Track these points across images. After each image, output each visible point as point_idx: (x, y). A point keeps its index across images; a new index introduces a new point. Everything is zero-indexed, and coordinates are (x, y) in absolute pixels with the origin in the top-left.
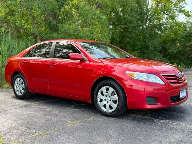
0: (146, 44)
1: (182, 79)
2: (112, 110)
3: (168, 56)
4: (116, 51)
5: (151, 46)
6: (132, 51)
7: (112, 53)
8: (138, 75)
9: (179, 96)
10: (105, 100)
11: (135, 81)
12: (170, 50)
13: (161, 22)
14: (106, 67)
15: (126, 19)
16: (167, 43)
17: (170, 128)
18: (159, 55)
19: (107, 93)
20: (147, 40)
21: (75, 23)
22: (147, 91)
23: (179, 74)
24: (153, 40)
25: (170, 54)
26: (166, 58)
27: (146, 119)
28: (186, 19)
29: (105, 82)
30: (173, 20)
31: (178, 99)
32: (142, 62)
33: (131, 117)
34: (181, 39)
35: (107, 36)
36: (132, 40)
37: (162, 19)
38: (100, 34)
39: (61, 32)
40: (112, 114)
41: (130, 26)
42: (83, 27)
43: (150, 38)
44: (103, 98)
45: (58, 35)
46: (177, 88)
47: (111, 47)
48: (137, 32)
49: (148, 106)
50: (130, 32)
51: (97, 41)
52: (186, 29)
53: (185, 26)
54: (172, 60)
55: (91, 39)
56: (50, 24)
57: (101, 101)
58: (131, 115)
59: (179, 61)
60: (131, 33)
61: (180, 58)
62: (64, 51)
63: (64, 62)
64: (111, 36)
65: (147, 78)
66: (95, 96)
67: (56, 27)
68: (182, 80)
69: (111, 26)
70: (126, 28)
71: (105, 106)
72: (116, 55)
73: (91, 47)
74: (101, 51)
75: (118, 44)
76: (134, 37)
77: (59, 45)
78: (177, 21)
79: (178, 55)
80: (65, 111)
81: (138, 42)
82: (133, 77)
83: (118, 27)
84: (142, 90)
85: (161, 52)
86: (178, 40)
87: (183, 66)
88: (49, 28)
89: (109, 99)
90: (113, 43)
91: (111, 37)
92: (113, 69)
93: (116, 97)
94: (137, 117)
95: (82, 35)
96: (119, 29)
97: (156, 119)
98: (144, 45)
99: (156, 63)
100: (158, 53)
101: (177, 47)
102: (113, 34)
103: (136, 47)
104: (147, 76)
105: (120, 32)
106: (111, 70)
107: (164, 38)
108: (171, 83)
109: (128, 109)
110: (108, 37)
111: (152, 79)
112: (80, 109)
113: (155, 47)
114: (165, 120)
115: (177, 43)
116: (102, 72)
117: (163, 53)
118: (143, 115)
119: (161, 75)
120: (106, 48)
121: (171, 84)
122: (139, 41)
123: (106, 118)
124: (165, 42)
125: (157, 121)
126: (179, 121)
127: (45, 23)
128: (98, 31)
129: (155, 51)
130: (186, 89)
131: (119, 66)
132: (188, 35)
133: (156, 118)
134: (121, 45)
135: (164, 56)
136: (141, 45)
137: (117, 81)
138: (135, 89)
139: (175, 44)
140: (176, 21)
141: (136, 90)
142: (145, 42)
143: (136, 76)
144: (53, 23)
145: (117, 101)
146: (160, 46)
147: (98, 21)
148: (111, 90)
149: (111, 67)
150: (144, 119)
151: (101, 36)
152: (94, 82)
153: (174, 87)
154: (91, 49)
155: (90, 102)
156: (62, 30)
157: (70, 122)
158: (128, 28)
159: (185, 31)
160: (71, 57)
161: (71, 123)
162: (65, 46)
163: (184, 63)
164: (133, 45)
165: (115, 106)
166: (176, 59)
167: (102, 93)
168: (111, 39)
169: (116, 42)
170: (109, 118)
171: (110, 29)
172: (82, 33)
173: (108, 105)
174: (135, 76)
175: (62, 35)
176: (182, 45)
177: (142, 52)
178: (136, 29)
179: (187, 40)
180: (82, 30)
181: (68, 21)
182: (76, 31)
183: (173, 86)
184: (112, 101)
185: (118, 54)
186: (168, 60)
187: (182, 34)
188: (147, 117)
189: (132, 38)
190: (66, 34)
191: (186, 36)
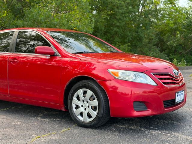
0: (138, 35)
1: (179, 78)
2: (91, 119)
3: (166, 51)
4: (101, 44)
5: (145, 37)
6: (120, 44)
7: (95, 47)
8: (123, 73)
9: (175, 100)
10: (82, 106)
11: (119, 81)
12: (168, 43)
13: (158, 8)
14: (83, 64)
15: (113, 3)
16: (165, 34)
17: (162, 141)
18: (155, 49)
19: (85, 97)
20: (139, 30)
21: (47, 7)
22: (134, 94)
23: (175, 73)
24: (147, 30)
25: (169, 48)
26: (164, 53)
27: (134, 130)
28: (188, 3)
29: (81, 83)
30: (172, 6)
31: (173, 103)
32: (133, 59)
33: (115, 127)
34: (182, 29)
35: (88, 24)
36: (122, 30)
37: (158, 4)
38: (79, 21)
39: (28, 19)
40: (91, 124)
41: (119, 12)
42: (57, 12)
43: (144, 28)
44: (80, 103)
45: (24, 22)
46: (171, 89)
47: (93, 39)
48: (127, 19)
49: (136, 114)
50: (118, 20)
51: (76, 30)
52: (188, 17)
53: (187, 12)
54: (171, 55)
55: (68, 28)
56: (14, 8)
57: (77, 107)
58: (115, 125)
59: (180, 56)
60: (120, 21)
61: (181, 53)
62: (32, 43)
63: (32, 58)
64: (94, 24)
65: (134, 78)
66: (69, 101)
67: (21, 12)
68: (178, 80)
69: (95, 12)
70: (114, 14)
71: (82, 114)
72: (99, 50)
73: (67, 39)
74: (80, 45)
75: (103, 34)
76: (124, 26)
77: (25, 35)
78: (177, 7)
79: (178, 49)
80: (30, 121)
81: (128, 33)
82: (117, 76)
83: (103, 13)
84: (128, 93)
85: (157, 45)
86: (179, 31)
87: (184, 62)
88: (12, 14)
89: (87, 104)
90: (96, 33)
91: (93, 26)
92: (93, 66)
93: (95, 103)
94: (123, 128)
95: (55, 23)
96: (104, 16)
97: (146, 130)
98: (136, 36)
99: (151, 59)
100: (154, 47)
101: (177, 39)
102: (96, 22)
103: (126, 38)
104: (135, 74)
105: (106, 19)
106: (90, 68)
107: (161, 28)
108: (164, 83)
109: (111, 117)
110: (90, 26)
111: (141, 79)
112: (50, 118)
113: (150, 39)
114: (157, 130)
115: (177, 34)
116: (79, 70)
117: (160, 46)
118: (129, 124)
119: (151, 73)
120: (87, 40)
121: (165, 85)
122: (130, 31)
123: (83, 130)
124: (162, 33)
125: (147, 132)
126: (174, 131)
127: (6, 7)
128: (77, 17)
129: (150, 44)
130: (184, 91)
131: (102, 63)
132: (190, 23)
133: (146, 128)
134: (107, 36)
135: (162, 51)
136: (133, 36)
137: (98, 81)
138: (121, 91)
139: (175, 35)
140: (175, 6)
141: (122, 93)
142: (137, 32)
143: (121, 74)
144: (18, 7)
145: (97, 107)
146: (156, 37)
147: (77, 5)
148: (90, 93)
149: (91, 64)
150: (131, 129)
151: (81, 24)
152: (67, 84)
153: (169, 88)
154: (67, 42)
155: (63, 110)
156: (30, 16)
157: (35, 135)
158: (116, 15)
159: (187, 18)
160: (38, 51)
161: (37, 137)
162: (33, 36)
163: (186, 60)
164: (122, 37)
165: (94, 114)
166: (176, 54)
167: (78, 98)
168: (94, 28)
169: (101, 32)
170: (88, 129)
171: (93, 16)
172: (55, 20)
173: (85, 113)
174: (119, 75)
175: (30, 22)
176: (183, 37)
177: (134, 45)
178: (125, 16)
179: (190, 30)
180: (56, 16)
181: (38, 5)
182: (49, 17)
183: (167, 88)
184: (90, 107)
185: (104, 49)
186: (165, 55)
187: (184, 22)
188: (136, 127)
189: (120, 28)
190: (35, 21)
191: (188, 26)
